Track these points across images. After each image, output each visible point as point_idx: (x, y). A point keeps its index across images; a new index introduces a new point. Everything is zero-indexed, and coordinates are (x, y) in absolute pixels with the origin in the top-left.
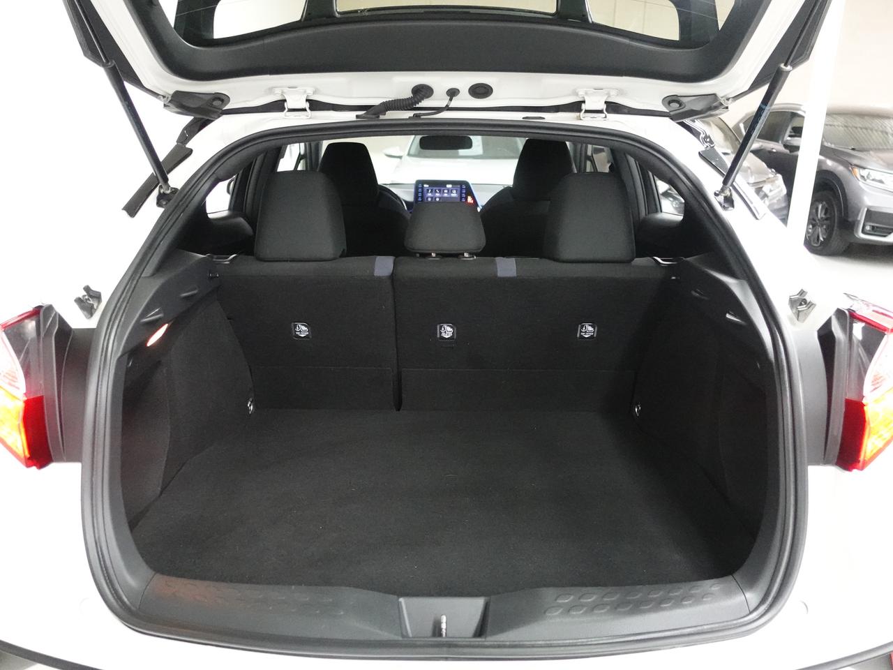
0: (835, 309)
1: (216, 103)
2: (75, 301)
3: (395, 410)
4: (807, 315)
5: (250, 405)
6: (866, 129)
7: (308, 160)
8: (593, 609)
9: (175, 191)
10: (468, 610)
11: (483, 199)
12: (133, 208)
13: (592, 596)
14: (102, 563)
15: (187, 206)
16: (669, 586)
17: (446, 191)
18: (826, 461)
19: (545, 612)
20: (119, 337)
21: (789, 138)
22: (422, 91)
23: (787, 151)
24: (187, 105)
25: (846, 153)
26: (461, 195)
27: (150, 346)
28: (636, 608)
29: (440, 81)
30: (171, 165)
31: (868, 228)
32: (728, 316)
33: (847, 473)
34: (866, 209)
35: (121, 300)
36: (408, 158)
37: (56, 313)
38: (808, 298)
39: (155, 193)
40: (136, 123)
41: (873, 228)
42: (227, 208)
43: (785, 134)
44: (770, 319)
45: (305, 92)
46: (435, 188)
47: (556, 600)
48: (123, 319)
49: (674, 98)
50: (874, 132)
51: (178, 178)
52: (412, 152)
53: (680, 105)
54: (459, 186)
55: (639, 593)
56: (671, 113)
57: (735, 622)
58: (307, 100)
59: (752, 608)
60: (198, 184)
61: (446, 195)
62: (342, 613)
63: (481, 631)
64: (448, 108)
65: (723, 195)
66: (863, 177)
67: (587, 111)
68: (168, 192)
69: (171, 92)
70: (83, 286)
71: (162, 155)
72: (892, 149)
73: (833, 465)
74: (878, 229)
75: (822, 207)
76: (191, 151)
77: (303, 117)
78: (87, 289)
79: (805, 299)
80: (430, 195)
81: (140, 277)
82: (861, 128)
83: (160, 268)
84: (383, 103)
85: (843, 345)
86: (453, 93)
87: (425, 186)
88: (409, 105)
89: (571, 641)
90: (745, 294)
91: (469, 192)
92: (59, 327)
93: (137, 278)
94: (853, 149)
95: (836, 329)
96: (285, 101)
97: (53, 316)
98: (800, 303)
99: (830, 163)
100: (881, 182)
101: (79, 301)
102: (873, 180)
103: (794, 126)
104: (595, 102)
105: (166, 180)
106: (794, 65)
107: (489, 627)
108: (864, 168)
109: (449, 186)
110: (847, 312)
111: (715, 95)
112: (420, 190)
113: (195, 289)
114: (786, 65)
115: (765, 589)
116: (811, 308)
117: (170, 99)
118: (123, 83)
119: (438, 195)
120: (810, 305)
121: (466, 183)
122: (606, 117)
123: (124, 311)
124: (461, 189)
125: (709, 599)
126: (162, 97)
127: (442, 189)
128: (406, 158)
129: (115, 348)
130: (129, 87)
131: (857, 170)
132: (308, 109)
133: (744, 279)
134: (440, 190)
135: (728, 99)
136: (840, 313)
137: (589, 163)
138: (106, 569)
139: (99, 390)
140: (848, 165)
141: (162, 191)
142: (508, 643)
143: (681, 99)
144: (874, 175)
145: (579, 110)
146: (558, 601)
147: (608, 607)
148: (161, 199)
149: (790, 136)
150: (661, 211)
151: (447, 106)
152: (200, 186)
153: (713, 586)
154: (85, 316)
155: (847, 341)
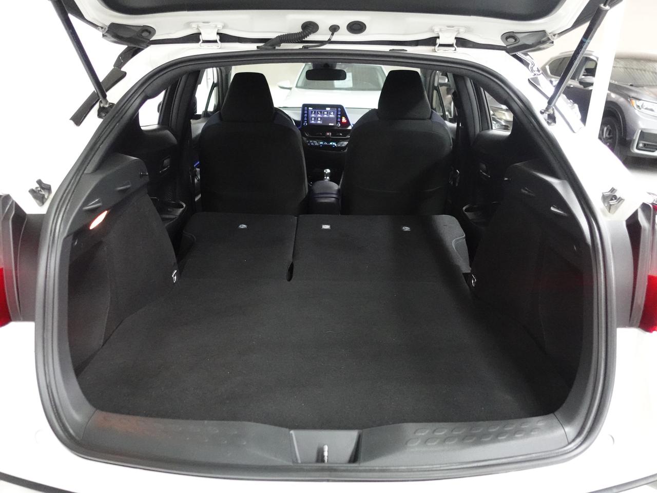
0: (641, 203)
1: (145, 34)
2: (29, 191)
3: (286, 281)
4: (617, 208)
5: (174, 276)
6: (641, 70)
7: (220, 87)
8: (444, 441)
9: (112, 105)
10: (344, 441)
11: (354, 119)
12: (78, 118)
13: (443, 429)
14: (52, 402)
15: (122, 118)
16: (503, 422)
17: (326, 113)
18: (630, 325)
19: (406, 444)
20: (65, 221)
21: (583, 77)
22: (310, 27)
23: (582, 87)
24: (121, 35)
25: (625, 87)
26: (337, 116)
27: (93, 229)
28: (479, 440)
29: (324, 18)
30: (109, 85)
31: (641, 145)
32: (552, 209)
33: (648, 334)
34: (640, 131)
35: (67, 191)
36: (296, 89)
37: (13, 201)
38: (618, 194)
39: (97, 107)
40: (78, 48)
41: (645, 145)
42: (157, 123)
43: (580, 73)
44: (587, 211)
45: (216, 26)
46: (317, 111)
47: (415, 433)
48: (68, 207)
49: (511, 34)
50: (647, 72)
51: (115, 95)
52: (300, 84)
53: (516, 40)
54: (336, 109)
55: (481, 427)
56: (508, 47)
57: (557, 451)
58: (218, 34)
59: (570, 440)
60: (131, 99)
61: (325, 116)
62: (245, 443)
63: (354, 458)
64: (330, 42)
65: (548, 113)
66: (638, 106)
67: (441, 45)
68: (107, 106)
69: (108, 24)
70: (37, 180)
71: (102, 76)
72: (656, 85)
73: (636, 327)
74: (649, 146)
75: (607, 129)
76: (124, 75)
77: (214, 47)
78: (39, 182)
79: (615, 195)
80: (313, 115)
81: (83, 173)
82: (637, 69)
83: (99, 167)
84: (279, 37)
85: (647, 232)
86: (334, 29)
87: (310, 108)
88: (299, 38)
89: (428, 467)
90: (566, 191)
91: (344, 114)
92: (15, 213)
93: (80, 174)
94: (631, 85)
95: (642, 219)
96: (200, 34)
97: (10, 203)
98: (611, 198)
99: (613, 96)
100: (652, 110)
101: (32, 192)
102: (646, 109)
103: (587, 67)
104: (447, 37)
105: (105, 96)
106: (611, 6)
107: (361, 455)
108: (640, 100)
109: (328, 109)
110: (651, 206)
111: (544, 31)
112: (306, 112)
113: (128, 184)
114: (605, 5)
115: (581, 424)
116: (620, 203)
117: (107, 29)
118: (67, 15)
119: (319, 115)
120: (620, 200)
121: (341, 107)
122: (455, 50)
123: (69, 200)
124: (338, 111)
125: (536, 433)
126: (100, 28)
127: (323, 111)
128: (294, 89)
129: (61, 230)
130: (73, 19)
131: (634, 101)
132: (218, 41)
133: (565, 179)
134: (321, 112)
135: (554, 35)
136: (645, 207)
137: (435, 92)
138: (56, 407)
139: (48, 264)
140: (627, 97)
141: (102, 105)
142: (377, 468)
143: (516, 34)
144: (647, 105)
145: (434, 44)
146: (417, 434)
147: (457, 439)
148: (101, 111)
149: (584, 75)
150: (492, 129)
151: (330, 39)
152: (132, 102)
153: (538, 422)
154: (38, 204)
155: (651, 229)
